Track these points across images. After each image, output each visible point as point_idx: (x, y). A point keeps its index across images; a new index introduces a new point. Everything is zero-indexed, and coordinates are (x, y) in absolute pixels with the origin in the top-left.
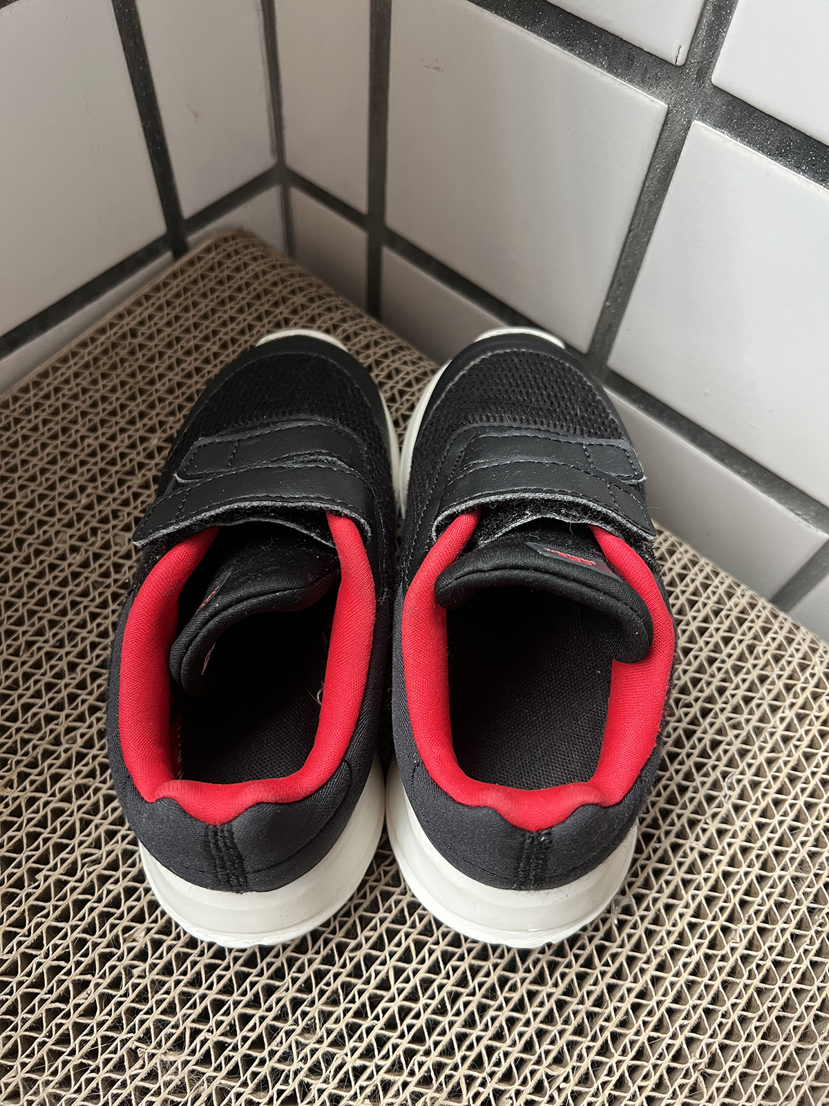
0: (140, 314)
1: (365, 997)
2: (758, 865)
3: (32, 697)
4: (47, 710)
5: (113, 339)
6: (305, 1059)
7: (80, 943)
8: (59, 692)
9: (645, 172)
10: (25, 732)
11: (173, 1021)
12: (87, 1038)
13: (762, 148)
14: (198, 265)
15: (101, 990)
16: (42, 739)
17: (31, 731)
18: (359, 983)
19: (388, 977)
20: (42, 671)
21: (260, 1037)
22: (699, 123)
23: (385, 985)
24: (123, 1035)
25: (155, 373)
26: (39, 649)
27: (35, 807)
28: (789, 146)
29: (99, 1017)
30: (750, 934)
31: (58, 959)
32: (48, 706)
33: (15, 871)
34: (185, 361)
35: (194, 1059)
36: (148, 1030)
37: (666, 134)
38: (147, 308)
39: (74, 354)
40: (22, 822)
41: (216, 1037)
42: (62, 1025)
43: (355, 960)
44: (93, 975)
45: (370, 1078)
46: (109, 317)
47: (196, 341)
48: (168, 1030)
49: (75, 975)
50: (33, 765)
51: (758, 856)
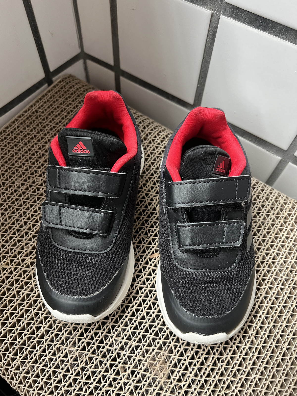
0: (38, 105)
1: (137, 323)
2: (267, 266)
3: (12, 234)
4: (18, 238)
5: (30, 114)
6: (118, 345)
7: (37, 314)
8: (22, 232)
9: (206, 36)
10: (11, 246)
11: (71, 337)
12: (42, 345)
13: (244, 22)
14: (57, 87)
15: (45, 329)
16: (17, 248)
17: (13, 246)
18: (134, 319)
19: (144, 315)
20: (15, 225)
21: (102, 339)
22: (223, 16)
23: (143, 318)
24: (55, 343)
25: (46, 124)
26: (14, 218)
27: (17, 271)
28: (253, 20)
29: (45, 338)
30: (266, 289)
31: (30, 320)
32: (18, 237)
33: (12, 292)
34: (55, 119)
35: (80, 349)
36: (63, 340)
37: (212, 22)
38: (41, 103)
39: (17, 120)
40: (13, 276)
41: (87, 340)
42: (33, 342)
43: (132, 311)
44: (42, 324)
45: (141, 349)
46: (28, 107)
47: (59, 112)
48: (70, 340)
49: (36, 325)
50: (15, 257)
51: (267, 264)
